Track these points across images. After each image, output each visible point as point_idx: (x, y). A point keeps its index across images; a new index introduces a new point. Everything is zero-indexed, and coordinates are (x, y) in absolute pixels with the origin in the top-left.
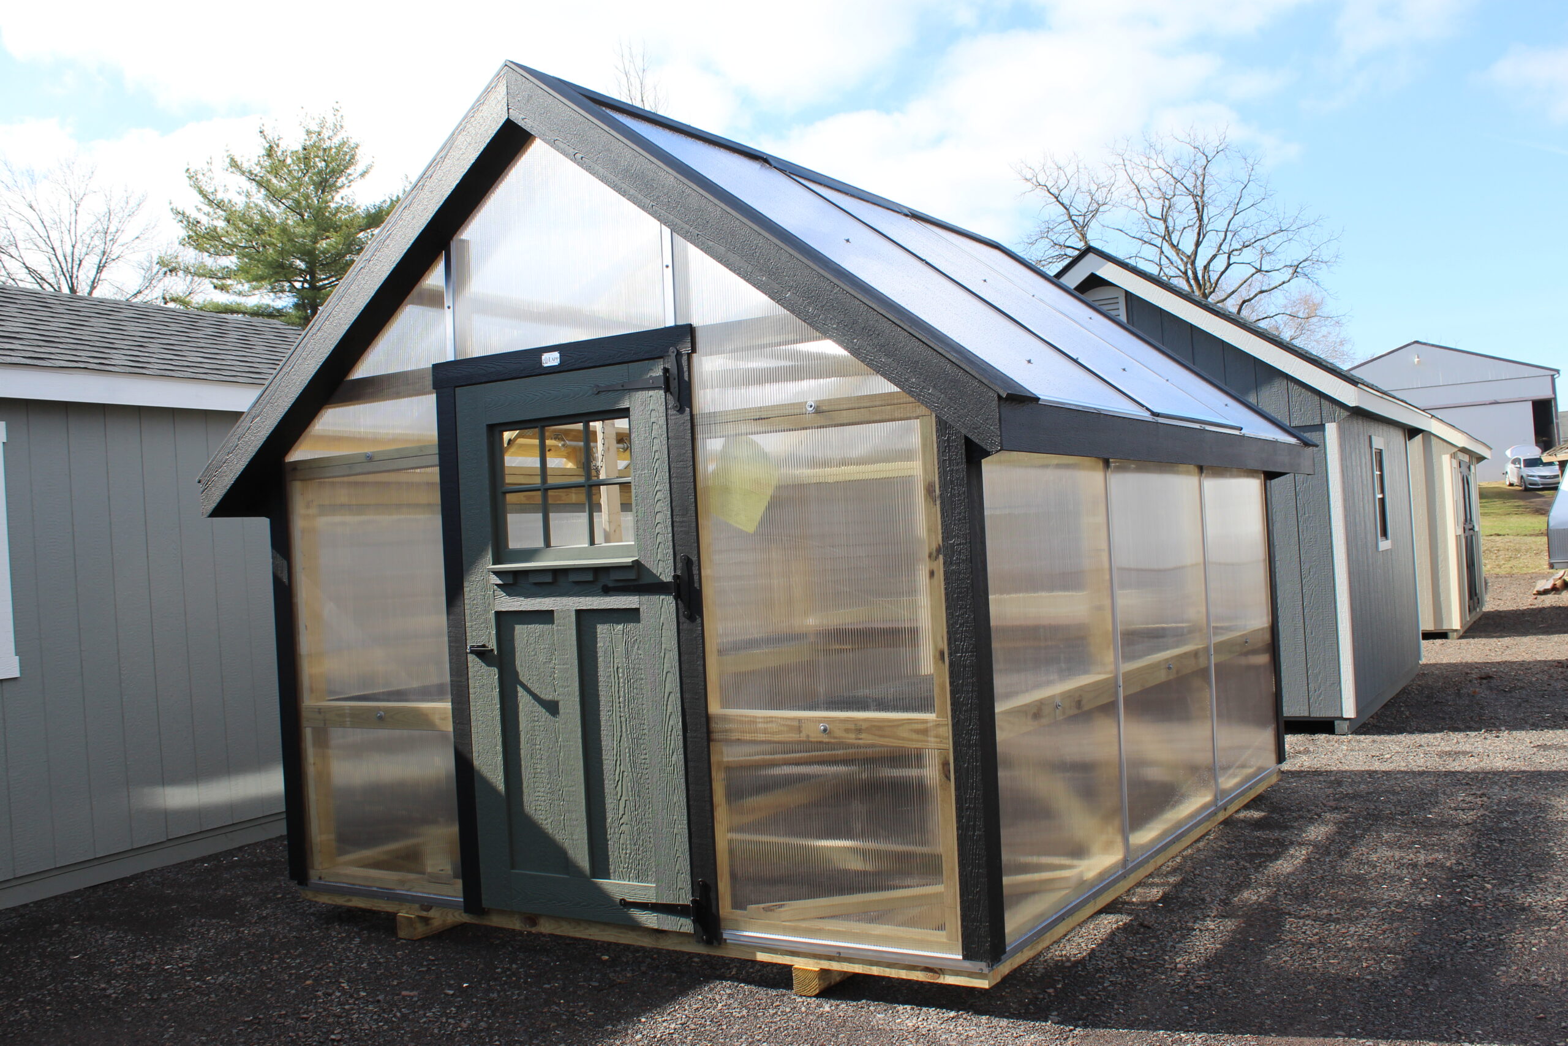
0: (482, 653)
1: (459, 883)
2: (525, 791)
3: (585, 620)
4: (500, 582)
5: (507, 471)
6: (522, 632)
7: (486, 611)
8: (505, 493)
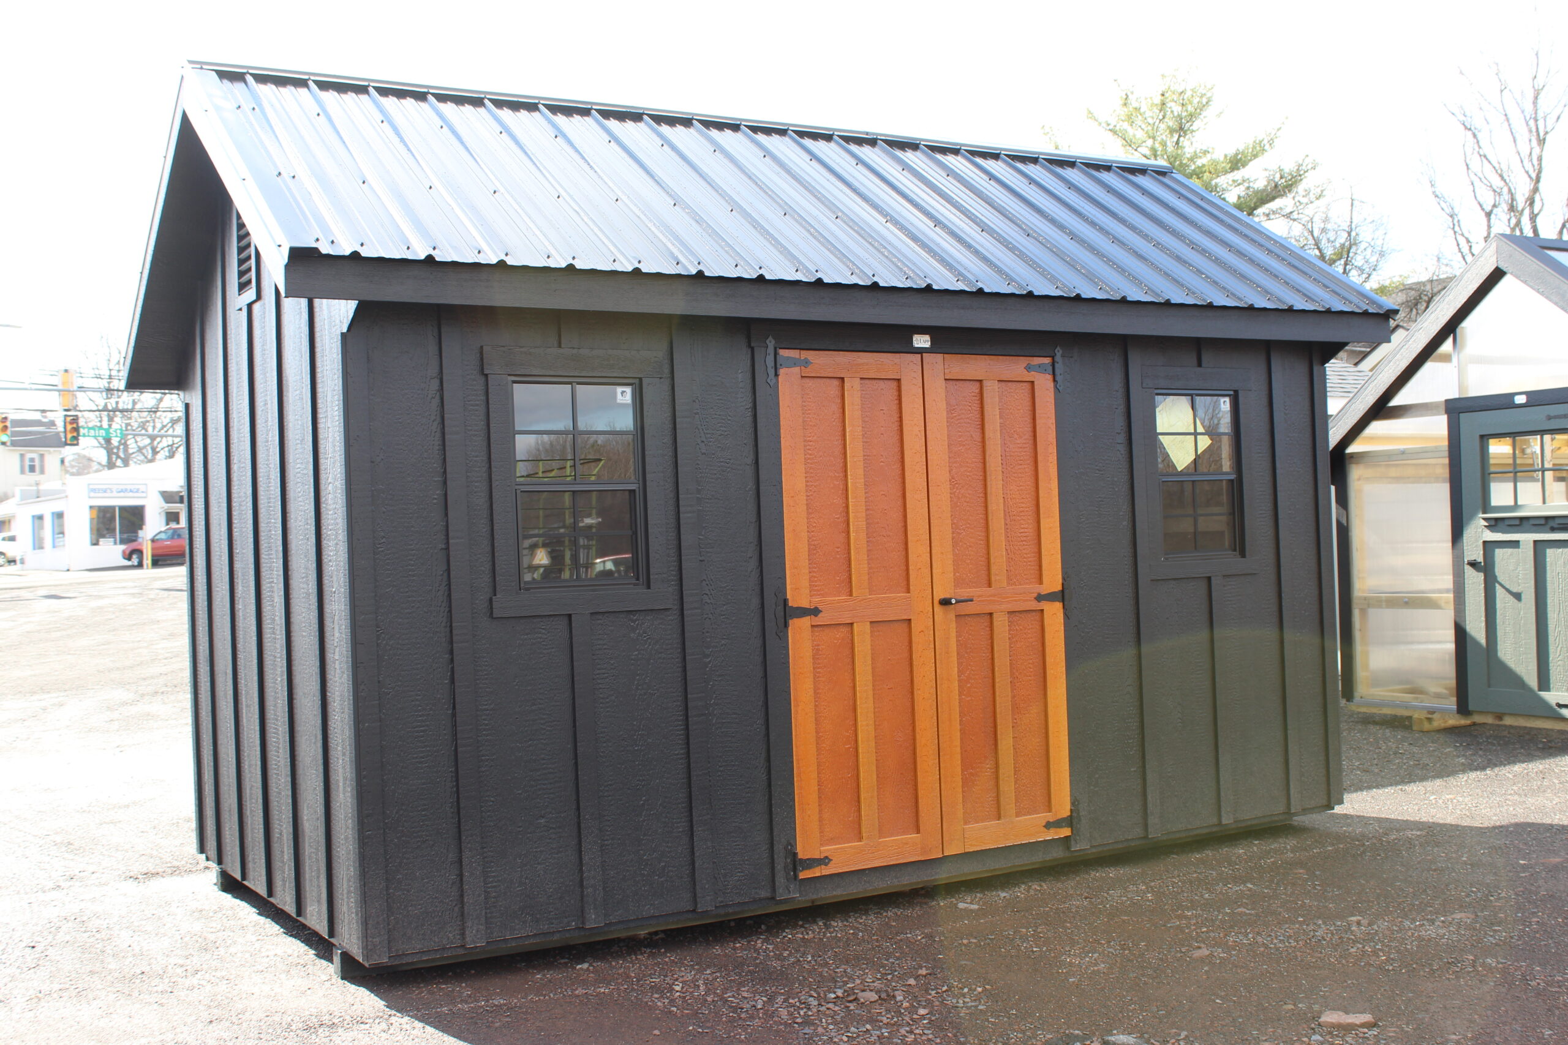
0: (1473, 564)
1: (1454, 699)
2: (1499, 643)
3: (1539, 547)
4: (1487, 524)
5: (1491, 456)
6: (1499, 553)
7: (1477, 541)
8: (1490, 474)
